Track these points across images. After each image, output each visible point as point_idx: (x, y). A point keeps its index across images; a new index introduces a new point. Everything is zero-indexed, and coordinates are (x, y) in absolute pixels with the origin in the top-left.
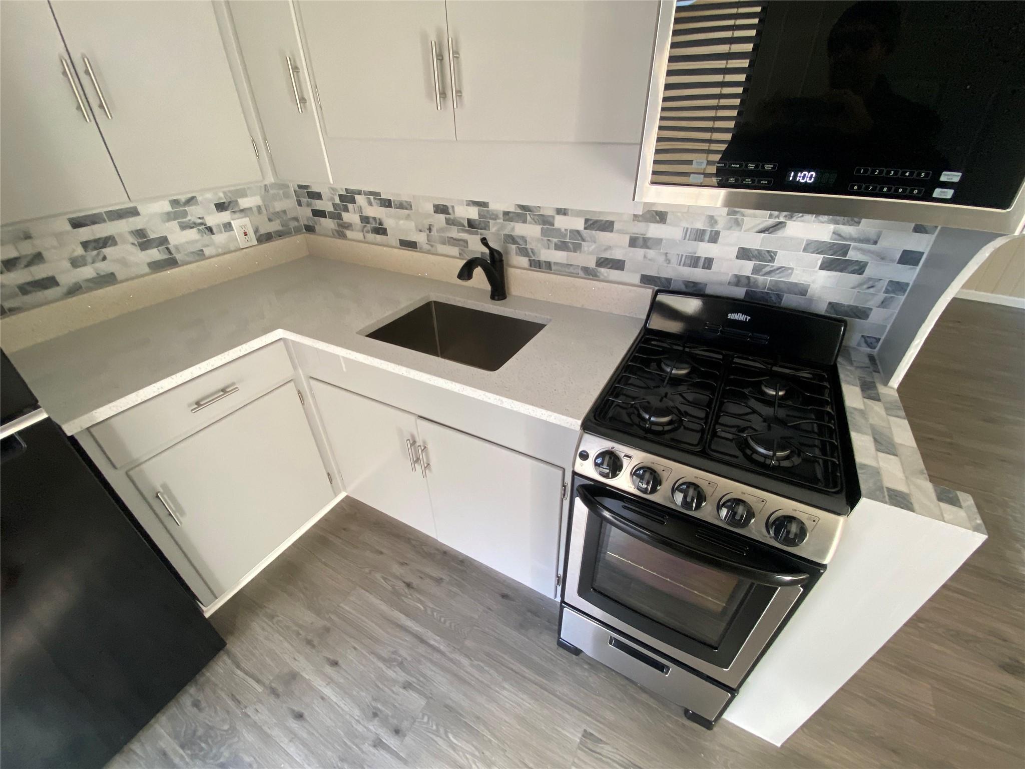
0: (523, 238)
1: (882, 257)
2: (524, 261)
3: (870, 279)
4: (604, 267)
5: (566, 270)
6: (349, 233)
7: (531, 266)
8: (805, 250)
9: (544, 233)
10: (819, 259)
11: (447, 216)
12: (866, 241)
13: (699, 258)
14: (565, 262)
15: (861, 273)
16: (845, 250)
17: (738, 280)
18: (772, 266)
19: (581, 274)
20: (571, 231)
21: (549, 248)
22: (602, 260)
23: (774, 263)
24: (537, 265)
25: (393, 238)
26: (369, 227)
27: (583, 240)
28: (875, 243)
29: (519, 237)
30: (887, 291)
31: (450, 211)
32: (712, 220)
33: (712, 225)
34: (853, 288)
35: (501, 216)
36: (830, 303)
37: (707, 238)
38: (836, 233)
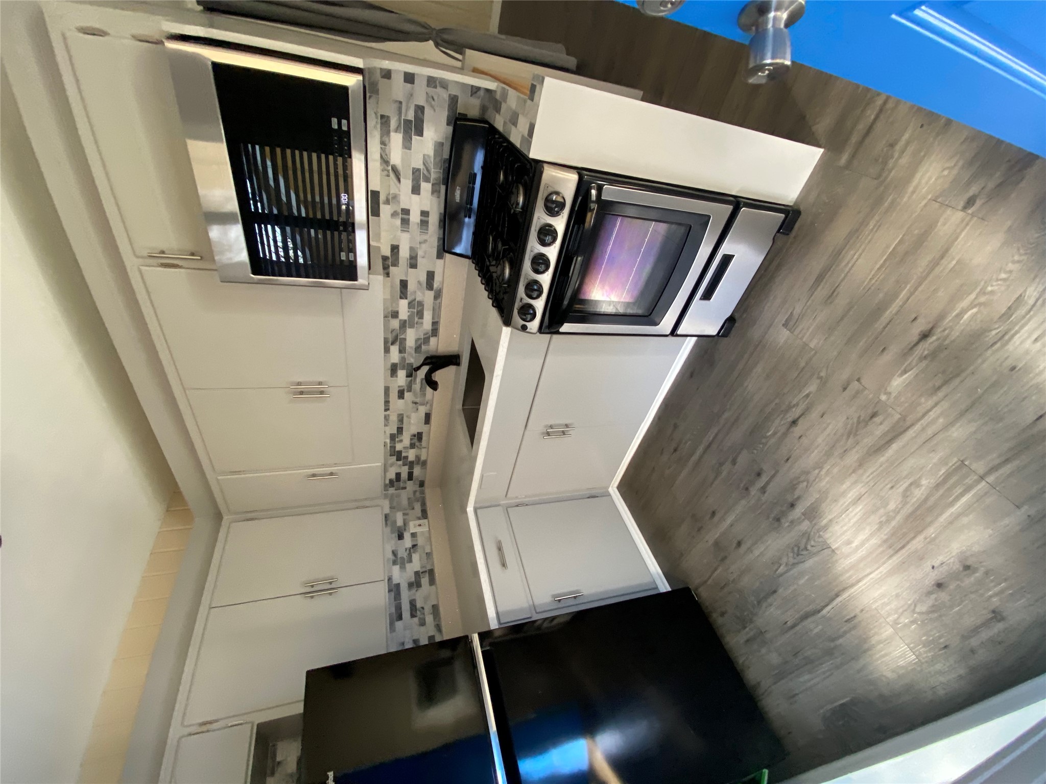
0: (417, 340)
1: (411, 96)
2: (433, 340)
3: (427, 101)
4: (433, 285)
5: (436, 311)
6: (423, 458)
7: (436, 336)
8: (410, 149)
9: (412, 326)
10: (415, 138)
11: (405, 391)
12: (400, 109)
13: (421, 221)
14: (432, 312)
15: (423, 107)
16: (408, 122)
17: (435, 191)
18: (423, 169)
19: (438, 301)
20: (409, 308)
21: (422, 323)
22: (428, 287)
23: (421, 169)
24: (435, 332)
25: (424, 429)
26: (417, 444)
27: (415, 299)
28: (401, 103)
29: (416, 344)
30: (435, 87)
31: (402, 388)
32: (394, 215)
33: (398, 214)
34: (435, 110)
35: (403, 355)
37: (406, 217)
38: (396, 131)
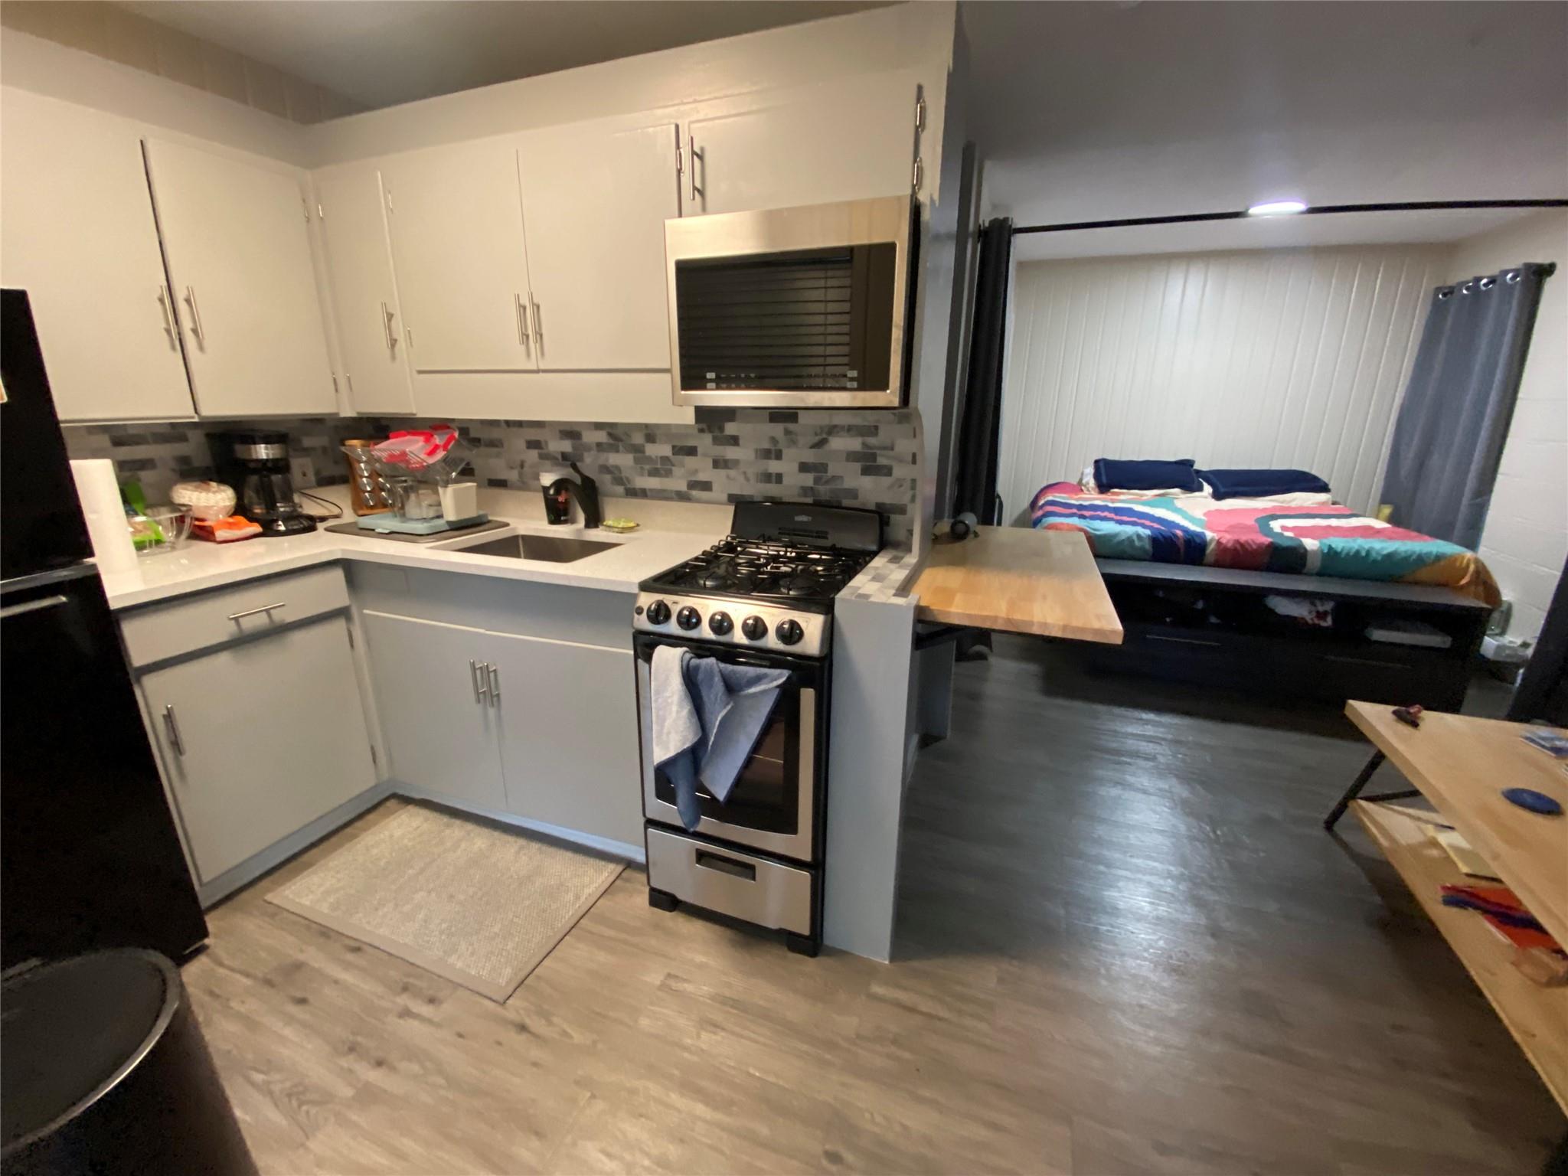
0: (617, 468)
1: (900, 460)
2: (619, 490)
3: (898, 480)
4: (695, 490)
5: (660, 494)
7: (626, 493)
8: (848, 460)
9: (636, 461)
10: (858, 466)
11: (540, 451)
12: (885, 448)
13: (771, 474)
14: (659, 487)
15: (891, 475)
16: (874, 457)
17: (805, 491)
18: (828, 476)
19: (674, 497)
20: (662, 458)
21: (642, 476)
22: (692, 483)
23: (827, 473)
24: (633, 493)
27: (673, 465)
28: (892, 449)
29: (613, 466)
30: (910, 489)
31: (543, 444)
32: (774, 440)
33: (775, 445)
34: (889, 488)
35: (595, 448)
36: (877, 504)
37: (773, 456)
38: (864, 444)
